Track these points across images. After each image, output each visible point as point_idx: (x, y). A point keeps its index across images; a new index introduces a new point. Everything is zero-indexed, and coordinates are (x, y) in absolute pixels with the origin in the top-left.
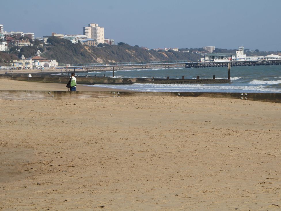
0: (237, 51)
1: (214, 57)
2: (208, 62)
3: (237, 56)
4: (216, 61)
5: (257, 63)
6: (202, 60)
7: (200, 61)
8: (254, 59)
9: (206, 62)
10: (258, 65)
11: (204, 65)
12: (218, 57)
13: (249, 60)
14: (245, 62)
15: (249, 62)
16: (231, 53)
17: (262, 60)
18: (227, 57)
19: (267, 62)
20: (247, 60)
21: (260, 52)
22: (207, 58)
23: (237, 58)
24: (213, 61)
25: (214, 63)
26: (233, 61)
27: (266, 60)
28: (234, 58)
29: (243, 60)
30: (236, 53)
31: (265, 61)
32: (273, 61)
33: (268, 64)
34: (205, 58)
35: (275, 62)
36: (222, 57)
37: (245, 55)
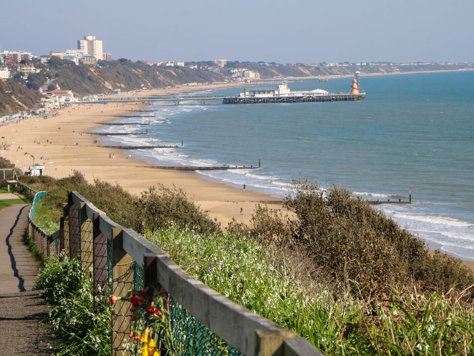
0: (280, 86)
1: (254, 92)
2: (248, 97)
3: (280, 91)
4: (258, 96)
5: (302, 99)
6: (242, 95)
7: (239, 96)
8: (298, 94)
9: (247, 97)
10: (304, 101)
11: (246, 101)
12: (259, 92)
13: (293, 96)
14: (289, 98)
15: (293, 98)
16: (273, 88)
17: (307, 96)
18: (269, 92)
19: (313, 98)
20: (291, 96)
22: (247, 93)
23: (280, 93)
24: (254, 96)
25: (254, 99)
26: (275, 96)
27: (312, 95)
28: (276, 93)
29: (287, 96)
30: (278, 87)
31: (311, 97)
32: (319, 97)
33: (313, 100)
34: (245, 92)
35: (322, 98)
36: (264, 92)
37: (289, 90)
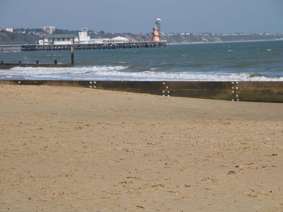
0: (79, 33)
1: (54, 39)
2: (47, 44)
3: (80, 38)
4: (56, 43)
5: (102, 46)
6: (41, 42)
7: (38, 43)
8: (99, 41)
9: (45, 44)
10: (104, 48)
11: (43, 48)
12: (59, 39)
13: (93, 43)
14: (89, 45)
15: (94, 45)
16: (73, 35)
17: (108, 43)
18: (69, 39)
19: (114, 46)
20: (91, 43)
21: (105, 34)
22: (46, 40)
23: (81, 40)
24: (53, 43)
25: (54, 46)
26: (75, 43)
27: (112, 43)
28: (76, 40)
29: (87, 43)
30: (78, 35)
31: (111, 44)
32: (119, 44)
33: (114, 47)
34: (43, 39)
35: (122, 45)
36: (64, 39)
37: (89, 37)
